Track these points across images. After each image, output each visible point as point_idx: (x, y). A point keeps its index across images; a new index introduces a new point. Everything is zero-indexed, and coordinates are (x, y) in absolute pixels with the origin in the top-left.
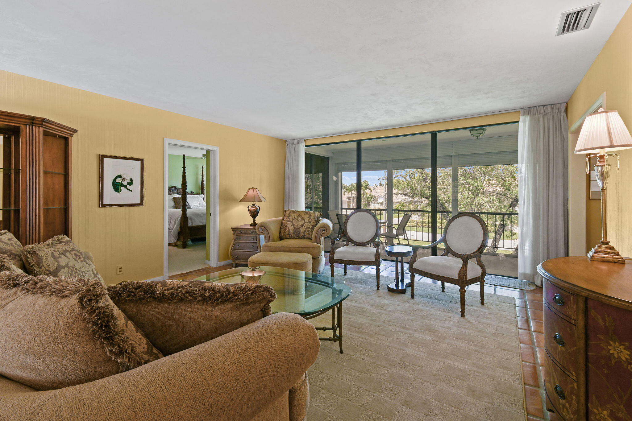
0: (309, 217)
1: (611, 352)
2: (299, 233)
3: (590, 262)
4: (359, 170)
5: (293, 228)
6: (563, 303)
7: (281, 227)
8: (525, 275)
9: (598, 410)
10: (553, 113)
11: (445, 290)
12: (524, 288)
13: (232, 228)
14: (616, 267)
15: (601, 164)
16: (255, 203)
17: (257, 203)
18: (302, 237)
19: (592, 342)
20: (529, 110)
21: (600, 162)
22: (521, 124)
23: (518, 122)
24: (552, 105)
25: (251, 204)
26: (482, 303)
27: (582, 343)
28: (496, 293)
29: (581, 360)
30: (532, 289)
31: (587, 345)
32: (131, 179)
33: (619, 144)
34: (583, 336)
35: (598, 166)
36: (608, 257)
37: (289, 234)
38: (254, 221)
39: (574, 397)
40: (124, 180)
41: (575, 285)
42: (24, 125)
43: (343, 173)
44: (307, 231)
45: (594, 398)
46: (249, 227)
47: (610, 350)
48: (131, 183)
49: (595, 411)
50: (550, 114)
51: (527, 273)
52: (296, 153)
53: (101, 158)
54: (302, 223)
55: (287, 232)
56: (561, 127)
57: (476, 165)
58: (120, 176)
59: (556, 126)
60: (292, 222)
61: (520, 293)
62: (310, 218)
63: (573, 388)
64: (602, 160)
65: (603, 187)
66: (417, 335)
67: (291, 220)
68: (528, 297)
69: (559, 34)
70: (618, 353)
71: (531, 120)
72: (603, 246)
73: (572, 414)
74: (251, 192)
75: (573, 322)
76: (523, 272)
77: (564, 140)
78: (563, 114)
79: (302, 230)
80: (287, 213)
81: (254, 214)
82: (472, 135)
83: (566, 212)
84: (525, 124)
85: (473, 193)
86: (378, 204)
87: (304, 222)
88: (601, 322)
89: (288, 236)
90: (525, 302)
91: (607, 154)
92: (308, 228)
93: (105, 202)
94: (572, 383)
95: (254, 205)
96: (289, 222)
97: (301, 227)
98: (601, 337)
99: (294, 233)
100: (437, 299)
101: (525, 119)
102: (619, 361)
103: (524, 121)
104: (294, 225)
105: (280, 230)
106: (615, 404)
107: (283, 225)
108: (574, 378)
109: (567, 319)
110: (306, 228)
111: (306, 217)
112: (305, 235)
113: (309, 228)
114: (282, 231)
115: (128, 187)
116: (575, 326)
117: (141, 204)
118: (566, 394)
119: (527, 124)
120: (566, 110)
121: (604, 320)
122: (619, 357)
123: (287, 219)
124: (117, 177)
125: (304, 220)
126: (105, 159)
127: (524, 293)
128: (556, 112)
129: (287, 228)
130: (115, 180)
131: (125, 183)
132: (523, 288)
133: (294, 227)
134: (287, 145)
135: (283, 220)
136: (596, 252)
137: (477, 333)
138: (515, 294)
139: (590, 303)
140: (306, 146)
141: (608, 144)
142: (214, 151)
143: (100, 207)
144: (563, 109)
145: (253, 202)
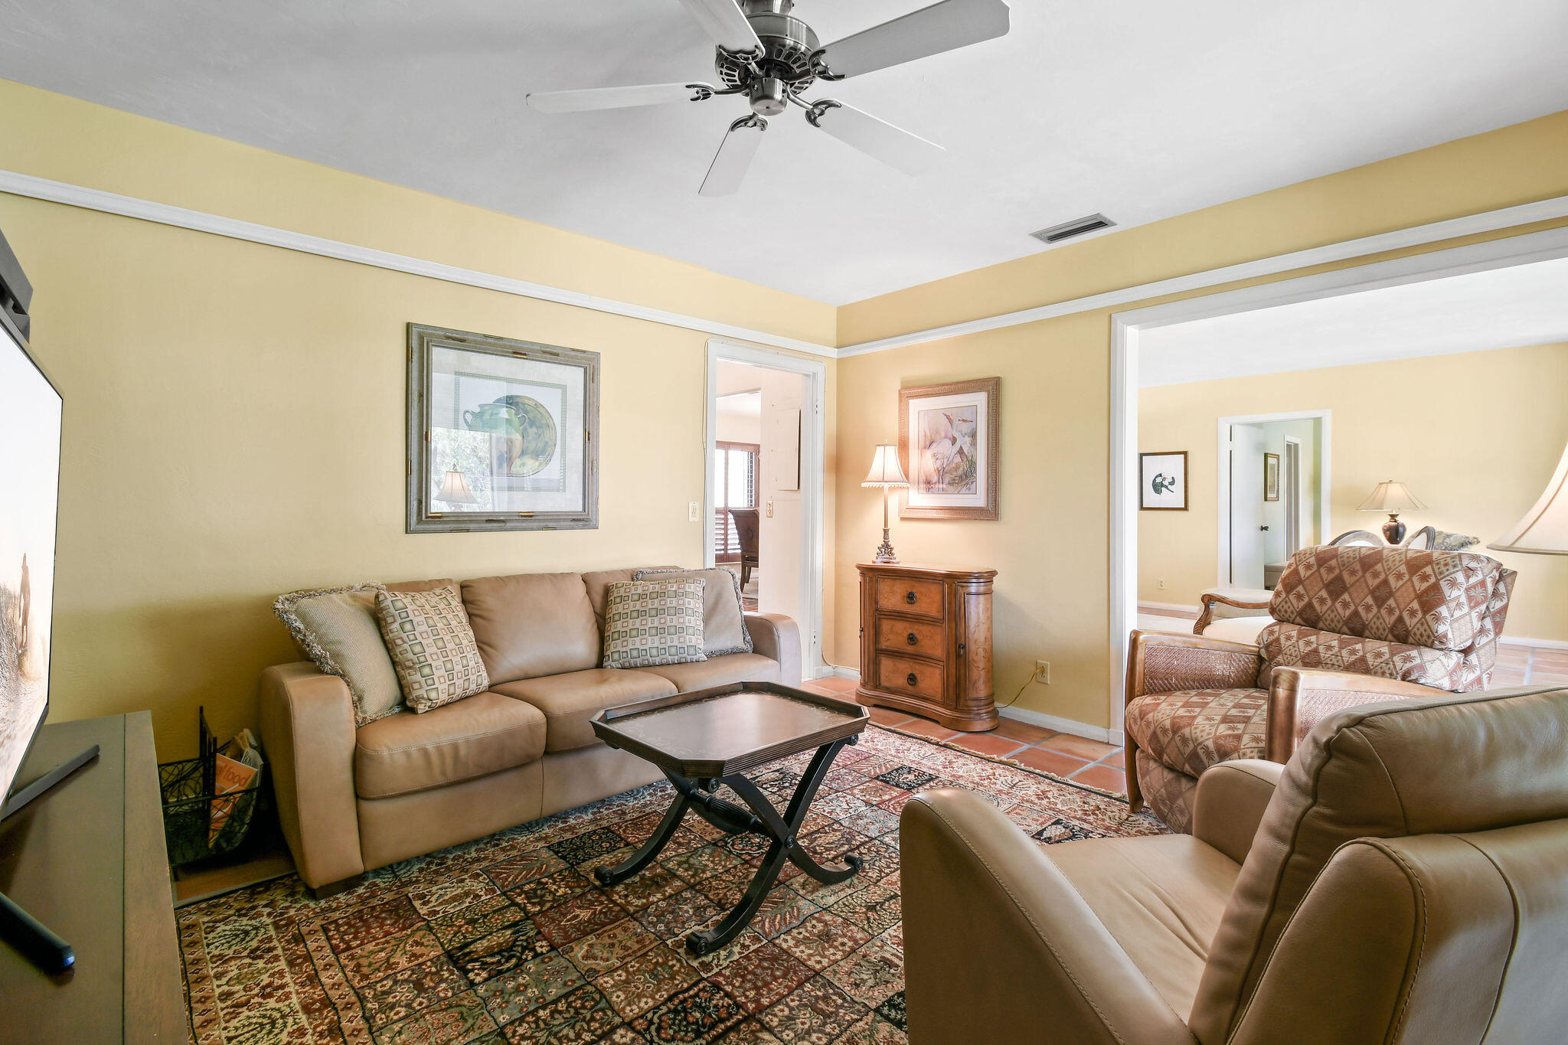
32: (1173, 478)
40: (1164, 479)
48: (1172, 483)
58: (1160, 475)
93: (1147, 505)
115: (1169, 487)
117: (1186, 507)
124: (1156, 477)
130: (1155, 480)
131: (1166, 483)
143: (1141, 510)
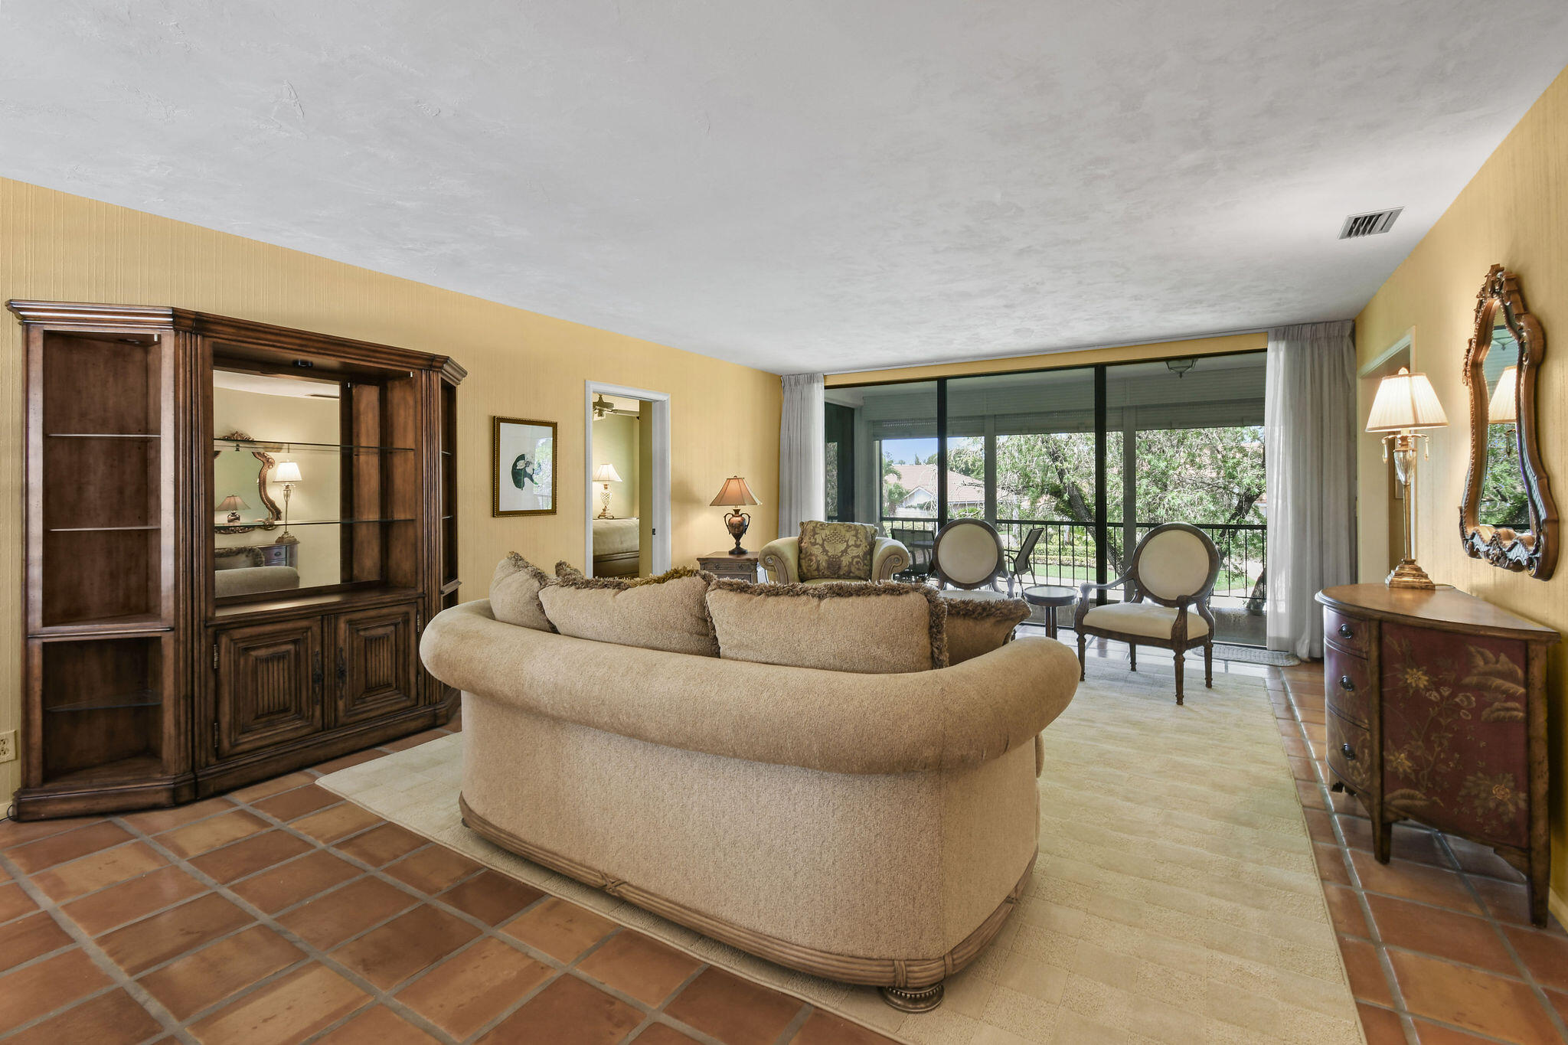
0: (856, 536)
1: (1408, 682)
2: (839, 568)
3: (1388, 589)
4: (942, 434)
5: (827, 558)
6: (1352, 634)
7: (799, 556)
8: (1278, 640)
9: (1394, 756)
10: (1328, 338)
11: (1137, 667)
12: (1280, 662)
13: (698, 559)
14: (1423, 594)
15: (1403, 449)
16: (739, 507)
17: (743, 509)
18: (844, 574)
19: (1388, 675)
20: (1286, 332)
21: (1402, 445)
22: (1270, 355)
23: (1265, 350)
24: (1326, 322)
25: (730, 509)
26: (1209, 685)
27: (1375, 678)
28: (1230, 671)
29: (1375, 700)
30: (1292, 664)
31: (1381, 679)
32: (539, 463)
33: (1426, 422)
34: (1376, 669)
35: (1398, 451)
36: (1414, 582)
37: (818, 569)
38: (738, 544)
39: (1366, 751)
40: (528, 464)
41: (1367, 609)
42: (418, 369)
43: (883, 442)
44: (854, 563)
45: (1390, 742)
46: (728, 556)
47: (1407, 679)
48: (538, 470)
49: (1391, 757)
50: (1323, 339)
51: (1283, 638)
52: (806, 402)
53: (496, 422)
54: (843, 547)
55: (814, 566)
56: (1343, 365)
57: (1173, 427)
58: (522, 457)
59: (1335, 366)
60: (822, 546)
61: (1270, 671)
62: (857, 538)
63: (1365, 739)
64: (1404, 443)
65: (1406, 482)
66: (1110, 728)
67: (821, 542)
68: (1286, 677)
69: (1342, 238)
70: (1416, 681)
71: (1288, 350)
72: (1407, 566)
73: (1364, 773)
74: (733, 485)
75: (1365, 656)
76: (1275, 635)
77: (1349, 390)
78: (1347, 341)
79: (845, 561)
80: (810, 527)
81: (738, 530)
82: (1170, 368)
83: (1353, 521)
84: (1277, 356)
86: (915, 508)
87: (847, 545)
88: (1396, 647)
89: (816, 573)
90: (1283, 684)
91: (1411, 435)
92: (855, 557)
93: (502, 508)
94: (1363, 734)
95: (737, 511)
96: (816, 546)
97: (842, 556)
98: (1397, 666)
99: (828, 568)
100: (1126, 681)
101: (1278, 348)
102: (1417, 690)
103: (1277, 351)
104: (827, 552)
105: (799, 561)
106: (1413, 743)
107: (804, 551)
108: (1366, 726)
109: (1357, 653)
110: (853, 558)
111: (848, 535)
112: (851, 572)
113: (858, 556)
114: (803, 562)
115: (534, 477)
116: (1367, 660)
117: (553, 511)
118: (1356, 753)
119: (1282, 355)
120: (1353, 335)
121: (1400, 645)
122: (1417, 685)
123: (810, 539)
124: (518, 459)
125: (845, 541)
126: (502, 425)
127: (1279, 672)
128: (1334, 336)
129: (814, 558)
130: (515, 465)
131: (530, 470)
132: (1277, 664)
133: (827, 554)
134: (783, 385)
135: (801, 541)
136: (1397, 575)
137: (1211, 724)
138: (1262, 672)
139: (1385, 627)
140: (826, 388)
141: (1412, 422)
142: (662, 403)
143: (494, 516)
144: (1348, 332)
145: (736, 505)
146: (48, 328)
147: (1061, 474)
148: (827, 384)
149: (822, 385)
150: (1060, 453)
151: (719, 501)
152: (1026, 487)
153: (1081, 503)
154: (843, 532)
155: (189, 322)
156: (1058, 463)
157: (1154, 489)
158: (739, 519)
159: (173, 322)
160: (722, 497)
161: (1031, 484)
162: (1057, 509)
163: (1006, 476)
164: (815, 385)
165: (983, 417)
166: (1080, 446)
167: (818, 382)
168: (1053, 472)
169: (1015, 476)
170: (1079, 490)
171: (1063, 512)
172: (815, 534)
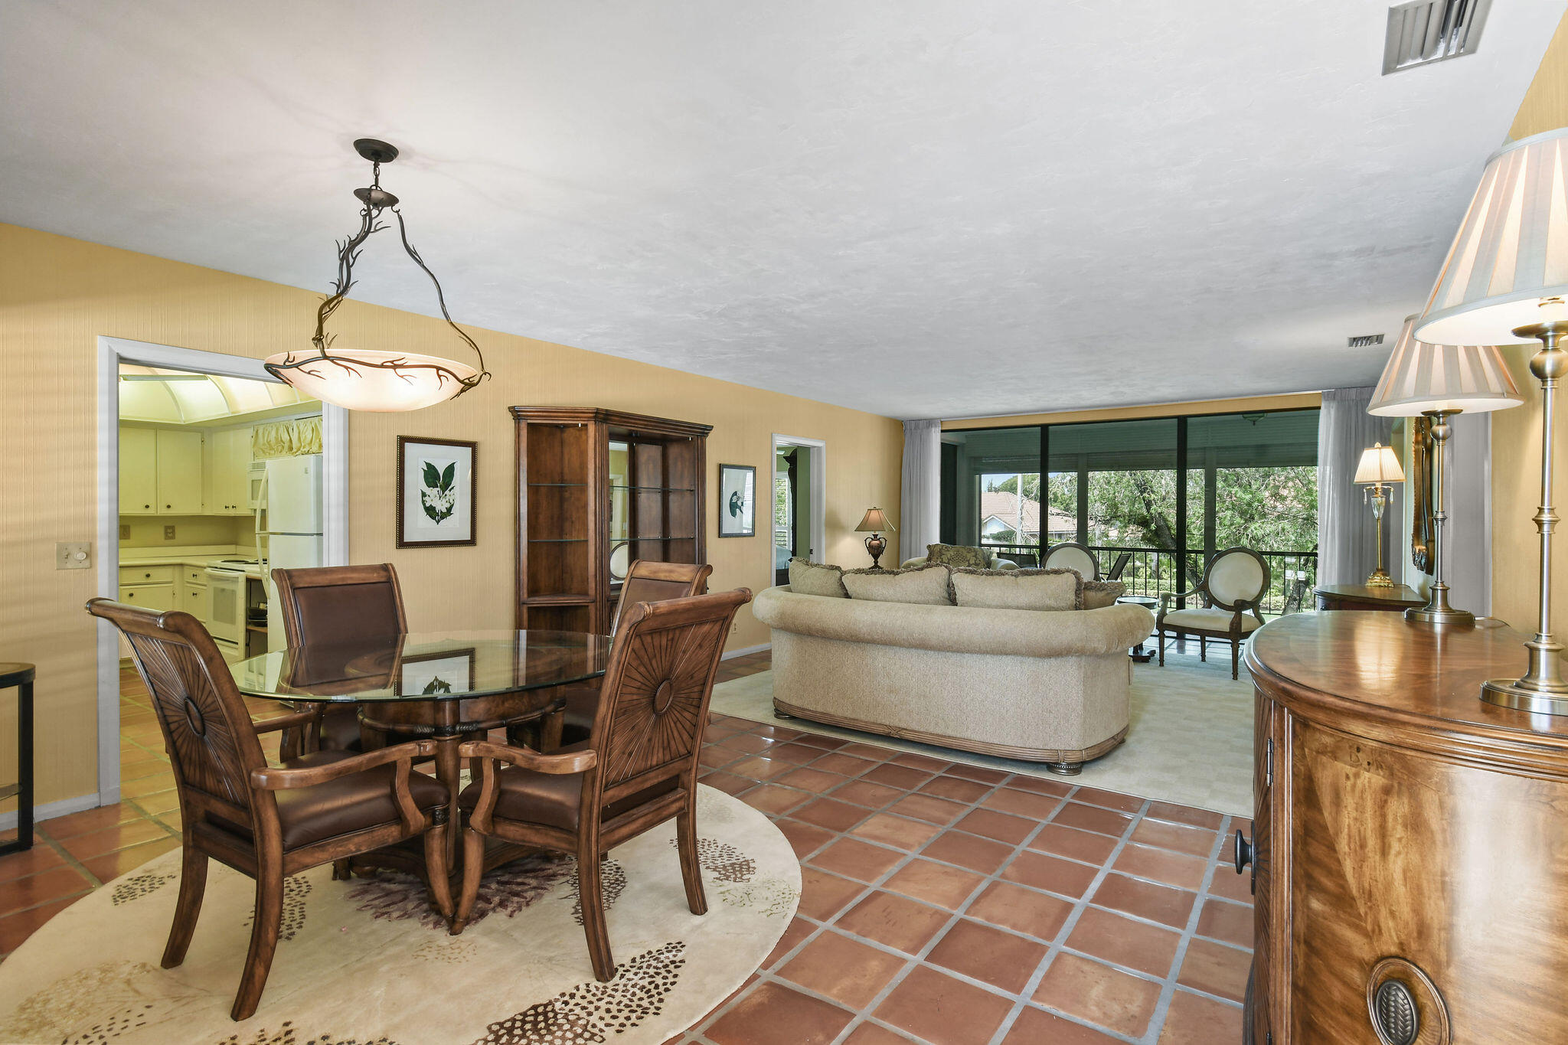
0: (975, 556)
4: (1044, 469)
15: (1376, 495)
16: (877, 533)
17: (880, 534)
20: (1334, 393)
22: (1323, 412)
23: (1319, 408)
25: (870, 534)
33: (1389, 479)
35: (1374, 497)
38: (876, 562)
43: (983, 478)
52: (924, 443)
53: (721, 468)
58: (735, 494)
64: (1377, 492)
67: (944, 561)
71: (1338, 410)
74: (874, 514)
80: (937, 549)
81: (876, 551)
84: (1328, 413)
85: (1242, 513)
91: (1380, 487)
95: (875, 536)
101: (1329, 407)
103: (1328, 409)
111: (969, 556)
117: (753, 534)
119: (1333, 412)
126: (724, 470)
130: (731, 499)
134: (904, 429)
140: (942, 431)
141: (1382, 479)
142: (819, 448)
143: (719, 537)
145: (875, 531)
146: (529, 421)
147: (1148, 505)
148: (944, 429)
149: (939, 429)
150: (1148, 485)
151: (860, 529)
152: (1115, 517)
153: (1168, 533)
154: (965, 553)
155: (602, 416)
156: (1145, 495)
157: (1238, 520)
158: (877, 542)
159: (595, 417)
160: (865, 524)
161: (1119, 514)
162: (1144, 538)
163: (1096, 508)
164: (933, 429)
165: (1077, 455)
166: (1165, 481)
167: (936, 426)
168: (1140, 503)
169: (1104, 507)
170: (1165, 520)
171: (1149, 541)
172: (941, 554)
